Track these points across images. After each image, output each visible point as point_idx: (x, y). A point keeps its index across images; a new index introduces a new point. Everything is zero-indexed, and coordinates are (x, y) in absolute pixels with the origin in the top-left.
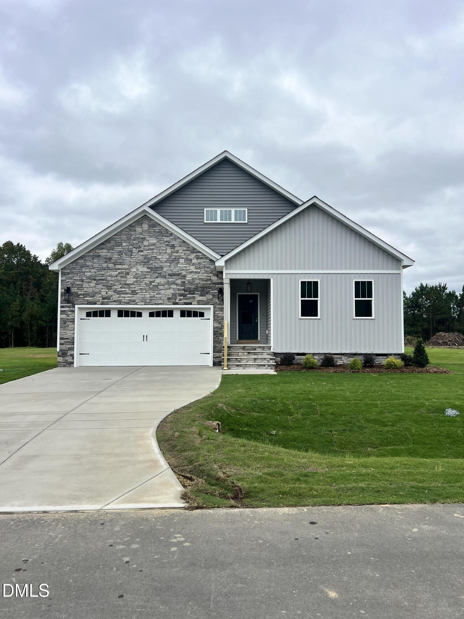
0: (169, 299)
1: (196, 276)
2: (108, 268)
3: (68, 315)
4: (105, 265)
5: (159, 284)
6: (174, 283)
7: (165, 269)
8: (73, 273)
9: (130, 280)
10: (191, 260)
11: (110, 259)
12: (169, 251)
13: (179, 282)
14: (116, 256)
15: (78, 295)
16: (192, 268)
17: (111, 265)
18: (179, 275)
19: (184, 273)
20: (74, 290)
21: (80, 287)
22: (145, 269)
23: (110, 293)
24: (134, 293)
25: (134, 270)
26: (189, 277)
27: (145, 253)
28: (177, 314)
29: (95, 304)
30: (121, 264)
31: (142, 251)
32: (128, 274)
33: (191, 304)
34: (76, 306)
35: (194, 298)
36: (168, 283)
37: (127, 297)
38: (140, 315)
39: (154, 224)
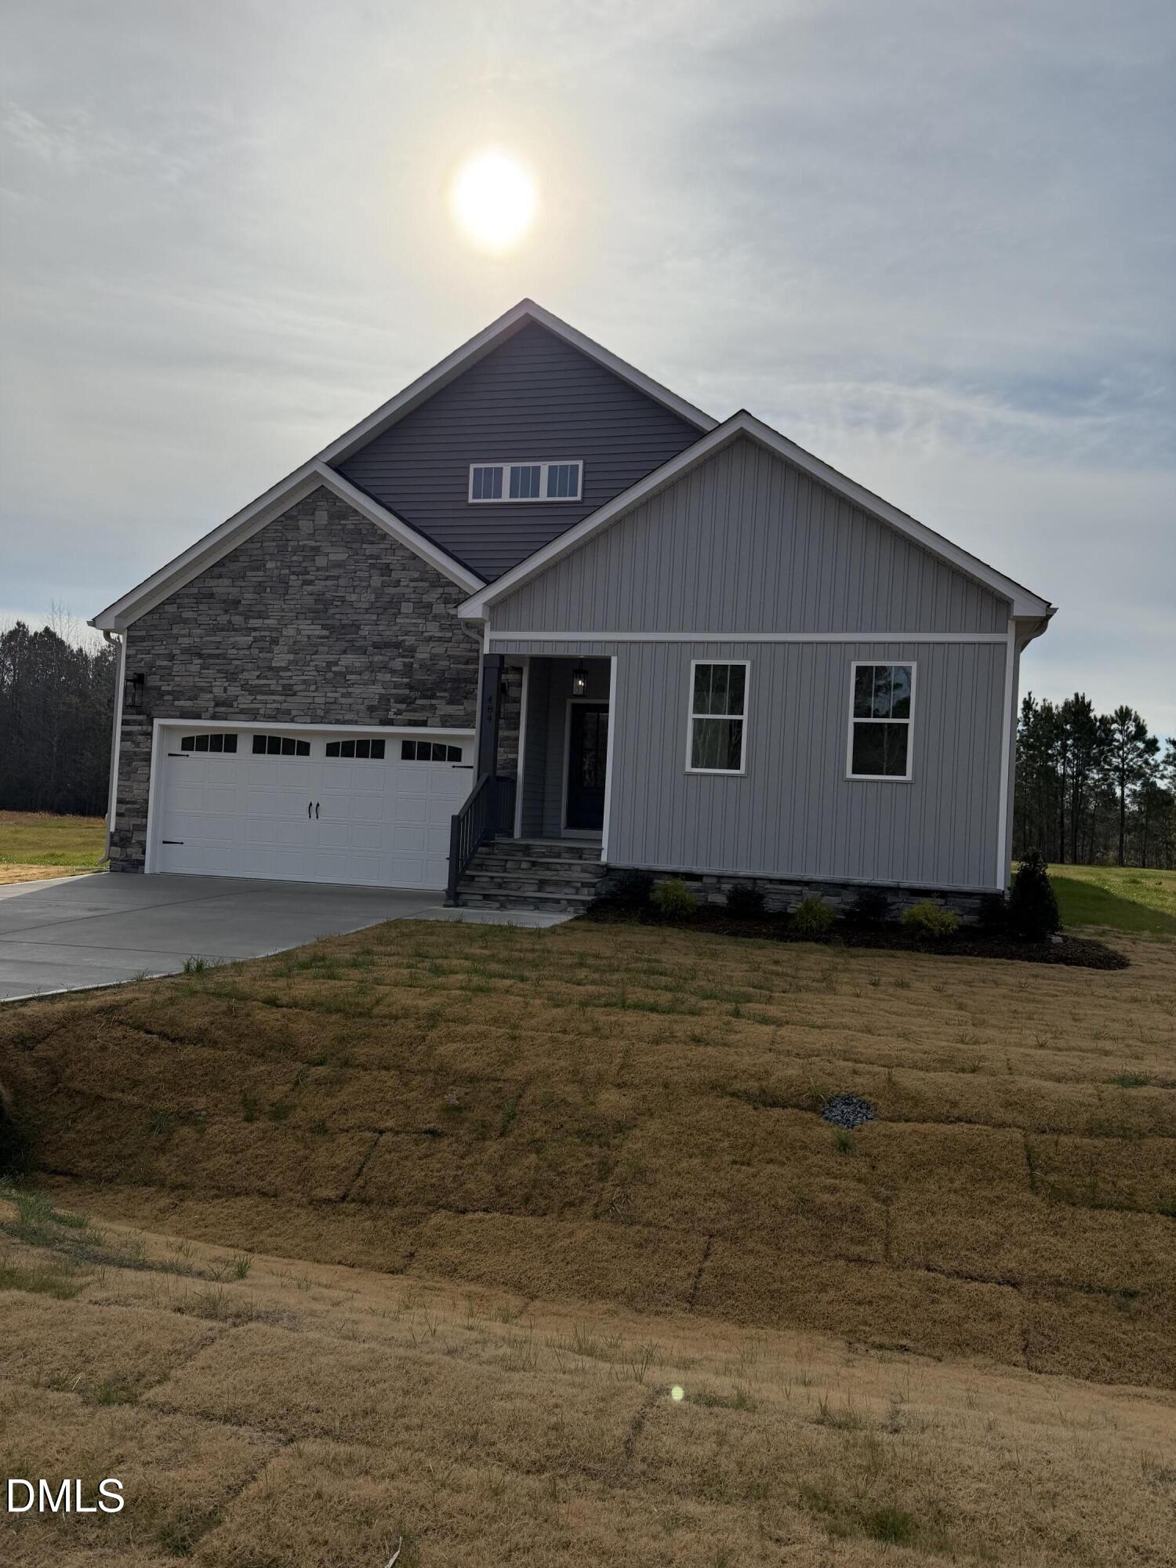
0: (371, 709)
1: (439, 650)
2: (230, 627)
3: (137, 745)
4: (223, 619)
5: (350, 670)
6: (384, 667)
7: (365, 631)
8: (151, 637)
9: (281, 658)
10: (430, 606)
11: (237, 602)
12: (376, 581)
13: (398, 664)
14: (249, 597)
15: (162, 694)
16: (433, 629)
17: (237, 620)
18: (398, 645)
19: (410, 640)
20: (152, 681)
21: (167, 675)
22: (317, 631)
23: (234, 690)
24: (288, 691)
25: (290, 631)
26: (423, 653)
27: (319, 586)
28: (393, 750)
29: (198, 717)
30: (261, 615)
31: (310, 583)
32: (275, 641)
33: (424, 724)
34: (157, 722)
35: (433, 707)
36: (372, 668)
37: (273, 702)
38: (304, 749)
39: (343, 511)
